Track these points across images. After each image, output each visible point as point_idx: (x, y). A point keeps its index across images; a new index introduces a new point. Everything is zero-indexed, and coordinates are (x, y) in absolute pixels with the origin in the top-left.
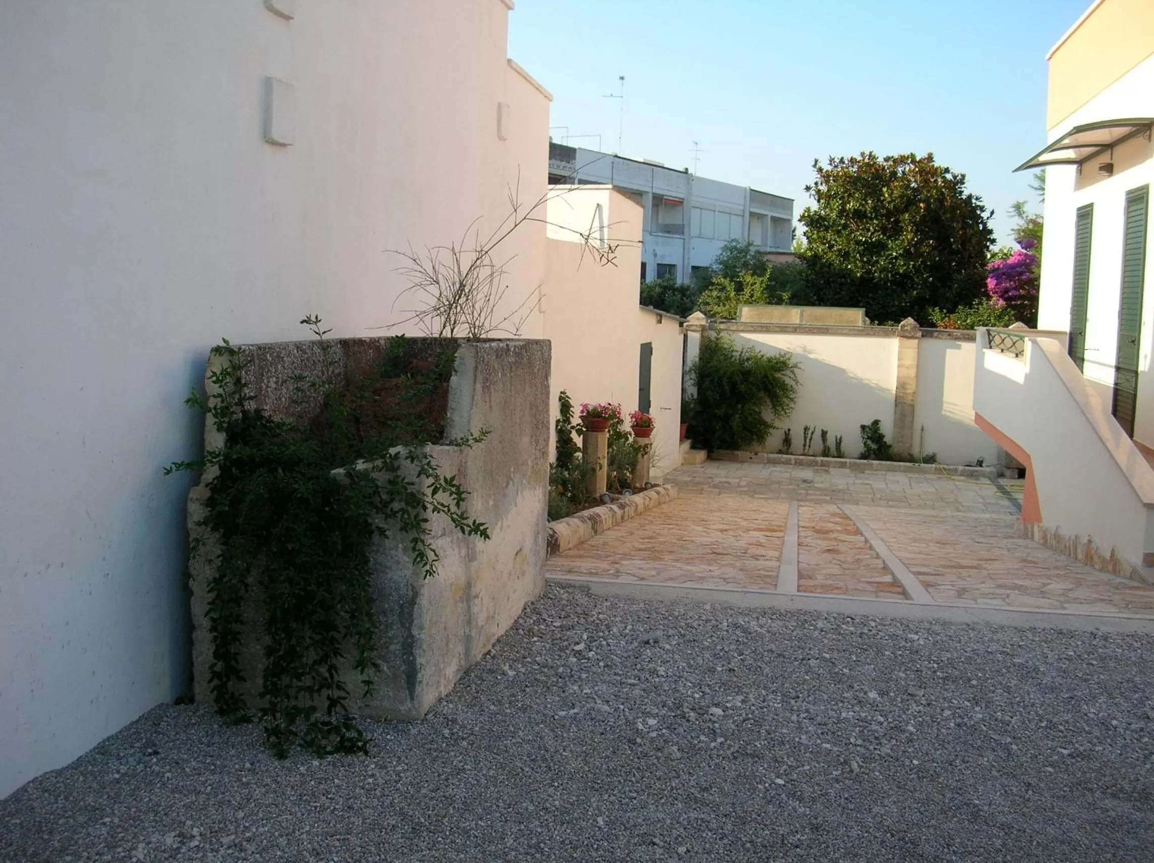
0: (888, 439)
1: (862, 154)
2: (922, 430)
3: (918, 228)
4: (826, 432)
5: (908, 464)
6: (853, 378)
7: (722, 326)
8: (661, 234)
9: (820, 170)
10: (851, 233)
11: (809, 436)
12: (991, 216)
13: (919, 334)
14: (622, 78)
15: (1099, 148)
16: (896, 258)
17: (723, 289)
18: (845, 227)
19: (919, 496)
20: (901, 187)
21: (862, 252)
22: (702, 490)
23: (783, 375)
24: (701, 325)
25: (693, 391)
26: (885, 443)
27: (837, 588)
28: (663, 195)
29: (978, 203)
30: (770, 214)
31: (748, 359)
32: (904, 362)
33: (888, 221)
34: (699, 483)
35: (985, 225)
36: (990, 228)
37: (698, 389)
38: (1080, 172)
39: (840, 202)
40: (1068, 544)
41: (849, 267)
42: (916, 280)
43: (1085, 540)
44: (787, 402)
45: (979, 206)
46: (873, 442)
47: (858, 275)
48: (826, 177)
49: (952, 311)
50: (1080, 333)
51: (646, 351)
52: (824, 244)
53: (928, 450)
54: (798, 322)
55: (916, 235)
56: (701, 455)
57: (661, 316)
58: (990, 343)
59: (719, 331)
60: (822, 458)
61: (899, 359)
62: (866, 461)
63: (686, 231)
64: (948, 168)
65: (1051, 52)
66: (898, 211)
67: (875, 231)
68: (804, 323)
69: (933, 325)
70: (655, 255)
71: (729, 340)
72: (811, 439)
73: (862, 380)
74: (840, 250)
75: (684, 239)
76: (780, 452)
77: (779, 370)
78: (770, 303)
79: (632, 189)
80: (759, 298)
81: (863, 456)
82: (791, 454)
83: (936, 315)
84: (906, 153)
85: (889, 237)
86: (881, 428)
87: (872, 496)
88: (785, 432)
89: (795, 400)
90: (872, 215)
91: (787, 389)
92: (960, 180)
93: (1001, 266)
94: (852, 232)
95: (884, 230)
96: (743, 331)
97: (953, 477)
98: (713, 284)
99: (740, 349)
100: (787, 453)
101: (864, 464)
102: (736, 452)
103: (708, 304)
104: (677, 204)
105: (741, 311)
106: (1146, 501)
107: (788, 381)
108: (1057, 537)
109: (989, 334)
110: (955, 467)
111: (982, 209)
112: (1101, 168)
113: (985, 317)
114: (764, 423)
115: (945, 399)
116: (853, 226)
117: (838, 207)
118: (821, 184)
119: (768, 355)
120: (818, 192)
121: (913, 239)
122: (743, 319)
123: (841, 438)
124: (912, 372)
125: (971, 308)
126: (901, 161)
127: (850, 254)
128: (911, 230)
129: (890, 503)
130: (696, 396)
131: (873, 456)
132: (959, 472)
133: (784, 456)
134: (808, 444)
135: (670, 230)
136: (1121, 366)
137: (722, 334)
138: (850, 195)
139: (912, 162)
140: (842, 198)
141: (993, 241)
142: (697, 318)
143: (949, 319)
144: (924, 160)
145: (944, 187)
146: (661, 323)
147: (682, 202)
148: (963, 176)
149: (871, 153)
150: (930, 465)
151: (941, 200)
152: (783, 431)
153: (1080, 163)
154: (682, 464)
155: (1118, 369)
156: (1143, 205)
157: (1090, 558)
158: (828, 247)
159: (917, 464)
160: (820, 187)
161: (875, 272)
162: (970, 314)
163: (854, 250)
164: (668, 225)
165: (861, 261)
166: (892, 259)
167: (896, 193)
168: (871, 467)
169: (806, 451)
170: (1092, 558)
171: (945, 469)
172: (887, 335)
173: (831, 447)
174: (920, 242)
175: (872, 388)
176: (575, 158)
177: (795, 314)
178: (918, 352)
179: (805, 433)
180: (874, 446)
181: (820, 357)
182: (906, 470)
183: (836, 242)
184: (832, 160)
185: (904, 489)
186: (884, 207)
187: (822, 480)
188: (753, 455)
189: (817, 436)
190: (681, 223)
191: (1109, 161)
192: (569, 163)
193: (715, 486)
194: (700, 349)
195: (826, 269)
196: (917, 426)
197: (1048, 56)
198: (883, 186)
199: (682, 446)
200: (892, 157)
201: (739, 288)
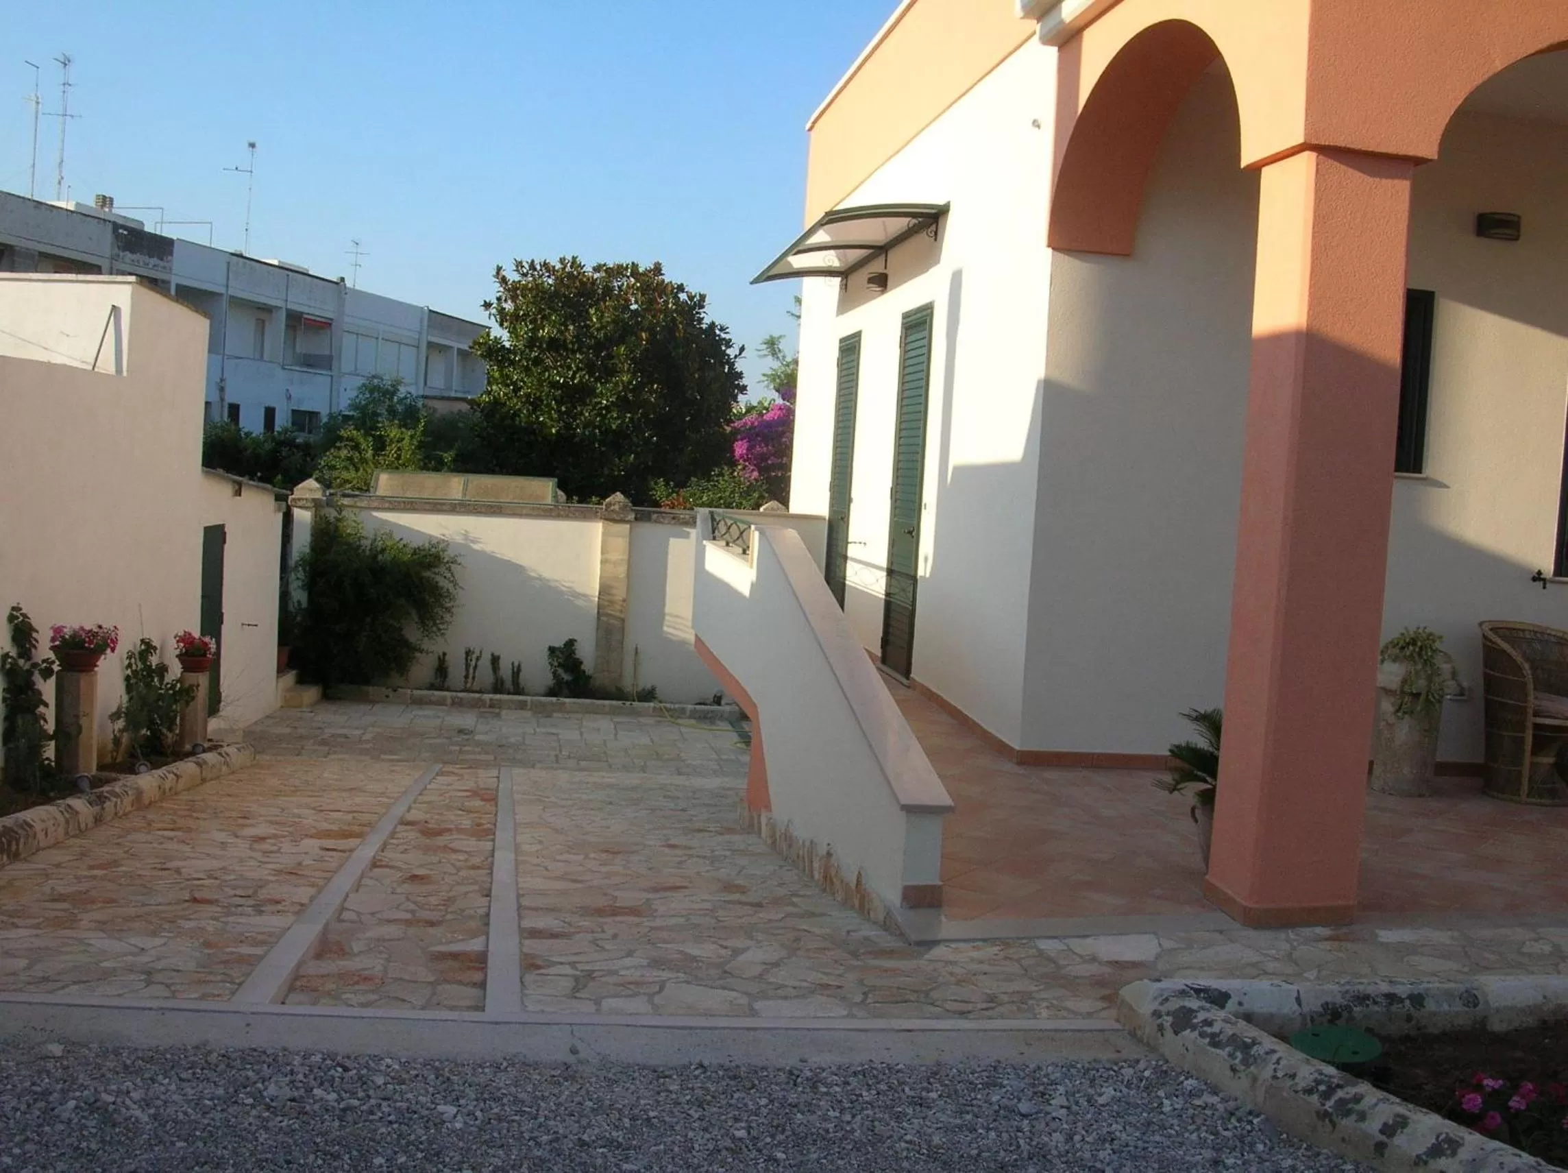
0: (588, 666)
1: (562, 261)
2: (636, 653)
3: (639, 365)
4: (498, 658)
5: (614, 702)
6: (537, 578)
7: (346, 501)
8: (297, 368)
9: (504, 281)
10: (544, 372)
11: (473, 663)
12: (740, 354)
13: (631, 516)
14: (252, 145)
15: (870, 251)
16: (606, 407)
17: (356, 447)
18: (537, 362)
19: (626, 750)
20: (615, 308)
21: (559, 398)
22: (302, 748)
23: (435, 573)
24: (314, 500)
25: (299, 596)
26: (584, 672)
27: (366, 979)
28: (302, 313)
29: (723, 336)
30: (456, 345)
31: (383, 550)
32: (609, 556)
33: (597, 356)
34: (301, 737)
35: (732, 365)
36: (739, 370)
37: (310, 594)
38: (844, 287)
39: (530, 327)
40: (801, 853)
41: (541, 419)
42: (635, 440)
43: (822, 851)
44: (441, 613)
45: (724, 339)
46: (566, 671)
47: (554, 431)
48: (513, 291)
49: (682, 484)
50: (842, 519)
51: (215, 538)
52: (508, 386)
53: (645, 683)
54: (459, 496)
55: (634, 376)
56: (311, 693)
57: (240, 484)
58: (714, 532)
59: (340, 509)
60: (491, 696)
61: (603, 553)
62: (554, 699)
63: (335, 363)
64: (682, 285)
65: (812, 119)
66: (610, 342)
67: (579, 369)
68: (467, 498)
69: (657, 504)
70: (289, 398)
71: (355, 521)
72: (476, 667)
73: (548, 580)
74: (528, 396)
75: (332, 376)
76: (432, 687)
77: (430, 566)
78: (425, 468)
79: (258, 303)
80: (409, 460)
81: (552, 692)
82: (448, 690)
83: (659, 489)
84: (625, 260)
85: (598, 380)
86: (577, 652)
87: (558, 752)
88: (439, 658)
89: (454, 610)
90: (573, 345)
91: (441, 595)
92: (700, 302)
93: (756, 424)
94: (547, 369)
95: (590, 367)
96: (377, 509)
97: (680, 721)
98: (341, 439)
99: (372, 536)
100: (441, 689)
101: (552, 704)
102: (365, 688)
103: (333, 468)
104: (322, 326)
105: (377, 480)
106: (903, 802)
107: (443, 583)
108: (789, 839)
109: (713, 519)
110: (681, 706)
111: (728, 344)
112: (871, 281)
113: (727, 494)
114: (406, 644)
115: (667, 610)
116: (549, 362)
117: (526, 333)
118: (506, 301)
119: (415, 545)
120: (501, 311)
121: (630, 382)
122: (380, 492)
123: (519, 666)
124: (622, 571)
125: (709, 481)
126: (618, 273)
127: (542, 401)
128: (629, 369)
129: (583, 763)
130: (304, 604)
131: (566, 691)
132: (688, 713)
133: (436, 693)
134: (471, 676)
135: (311, 362)
136: (895, 568)
137: (344, 513)
138: (543, 318)
139: (632, 275)
140: (533, 321)
141: (743, 389)
142: (309, 488)
143: (678, 495)
144: (650, 271)
145: (676, 311)
146: (240, 495)
147: (330, 324)
148: (703, 297)
149: (574, 258)
150: (646, 704)
151: (671, 328)
152: (436, 656)
153: (844, 274)
154: (282, 707)
155: (890, 572)
156: (925, 333)
157: (829, 880)
158: (514, 390)
159: (628, 703)
160: (504, 305)
161: (578, 426)
162: (707, 488)
163: (548, 395)
164: (310, 355)
165: (559, 411)
166: (601, 409)
167: (608, 317)
168: (561, 708)
169: (469, 685)
170: (832, 883)
171: (668, 710)
172: (584, 517)
173: (504, 677)
174: (640, 387)
175: (562, 593)
176: (171, 253)
177: (455, 485)
178: (630, 544)
179: (466, 659)
180: (566, 677)
181: (488, 548)
182: (613, 712)
183: (524, 382)
184: (519, 265)
185: (605, 741)
186: (592, 336)
187: (486, 730)
188: (389, 692)
189: (485, 662)
190: (327, 353)
191: (882, 270)
192: (162, 260)
193: (324, 743)
194: (312, 535)
195: (508, 422)
196: (629, 646)
197: (808, 125)
198: (591, 306)
199: (280, 680)
200: (605, 265)
201: (380, 445)
